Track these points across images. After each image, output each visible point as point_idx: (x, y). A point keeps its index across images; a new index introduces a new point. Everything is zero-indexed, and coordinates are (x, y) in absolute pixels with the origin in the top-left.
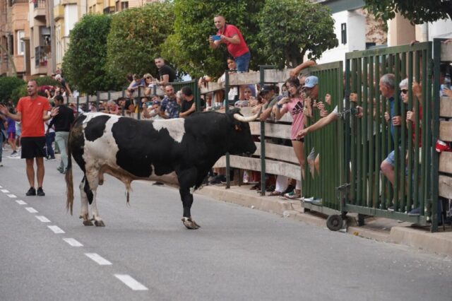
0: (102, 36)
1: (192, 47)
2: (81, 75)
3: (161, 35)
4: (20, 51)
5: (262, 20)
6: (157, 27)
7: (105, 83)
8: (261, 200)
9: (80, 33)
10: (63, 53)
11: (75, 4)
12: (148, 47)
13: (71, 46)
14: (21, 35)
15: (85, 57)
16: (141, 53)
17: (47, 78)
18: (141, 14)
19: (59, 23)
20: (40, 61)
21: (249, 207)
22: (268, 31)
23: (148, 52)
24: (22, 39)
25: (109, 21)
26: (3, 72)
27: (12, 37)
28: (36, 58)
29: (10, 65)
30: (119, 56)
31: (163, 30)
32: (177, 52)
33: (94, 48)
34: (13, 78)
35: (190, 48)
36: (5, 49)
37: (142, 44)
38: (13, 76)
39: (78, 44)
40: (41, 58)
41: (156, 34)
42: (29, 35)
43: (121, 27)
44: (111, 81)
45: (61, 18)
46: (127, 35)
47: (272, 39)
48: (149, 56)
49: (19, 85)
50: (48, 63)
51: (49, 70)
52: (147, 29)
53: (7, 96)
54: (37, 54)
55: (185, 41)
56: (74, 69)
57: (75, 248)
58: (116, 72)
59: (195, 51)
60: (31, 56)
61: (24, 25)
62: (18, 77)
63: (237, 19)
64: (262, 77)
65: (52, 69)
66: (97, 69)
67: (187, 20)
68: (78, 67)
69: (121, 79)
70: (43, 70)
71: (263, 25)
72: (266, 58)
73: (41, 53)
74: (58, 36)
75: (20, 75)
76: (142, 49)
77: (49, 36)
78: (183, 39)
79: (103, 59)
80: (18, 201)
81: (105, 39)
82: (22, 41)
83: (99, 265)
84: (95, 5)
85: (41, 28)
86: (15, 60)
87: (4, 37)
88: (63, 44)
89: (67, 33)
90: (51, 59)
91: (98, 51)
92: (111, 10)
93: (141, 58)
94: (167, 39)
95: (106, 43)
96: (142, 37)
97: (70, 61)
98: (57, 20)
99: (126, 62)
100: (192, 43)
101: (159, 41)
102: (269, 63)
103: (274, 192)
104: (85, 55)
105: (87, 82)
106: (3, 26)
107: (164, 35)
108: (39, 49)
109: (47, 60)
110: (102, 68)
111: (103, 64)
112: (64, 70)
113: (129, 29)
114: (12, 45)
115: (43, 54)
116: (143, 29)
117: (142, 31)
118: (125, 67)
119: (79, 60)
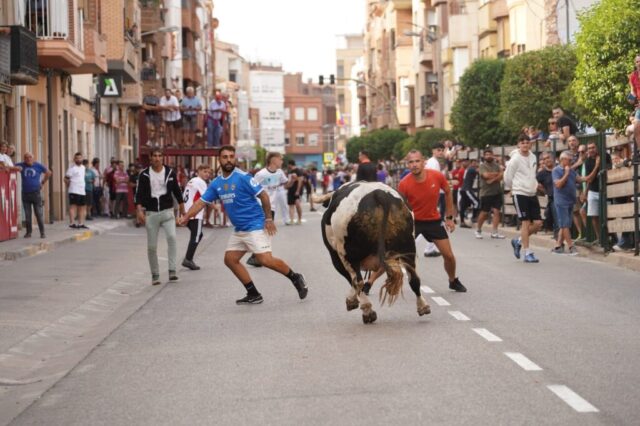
0: (495, 83)
2: (472, 127)
3: (561, 81)
4: (404, 100)
6: (556, 73)
7: (499, 136)
9: (470, 79)
10: (452, 102)
11: (465, 47)
12: (547, 96)
13: (460, 94)
14: (404, 83)
15: (476, 107)
16: (538, 102)
17: (435, 130)
18: (540, 59)
19: (447, 68)
20: (426, 112)
23: (547, 101)
24: (406, 87)
25: (504, 66)
27: (394, 85)
28: (422, 108)
29: (392, 116)
30: (514, 105)
31: (563, 76)
33: (486, 97)
34: (395, 131)
36: (387, 98)
37: (541, 92)
38: (395, 129)
39: (469, 92)
40: (427, 108)
41: (555, 81)
42: (414, 83)
43: (517, 73)
44: (506, 133)
45: (449, 63)
46: (523, 82)
48: (548, 105)
49: (402, 138)
50: (435, 114)
51: (435, 122)
52: (546, 75)
53: (389, 151)
54: (422, 104)
55: (588, 87)
56: (464, 121)
57: (461, 322)
58: (510, 124)
59: (599, 100)
60: (416, 106)
61: (408, 71)
62: (401, 129)
65: (438, 120)
66: (490, 120)
67: (591, 64)
68: (467, 117)
69: (516, 132)
70: (429, 121)
73: (427, 103)
74: (446, 84)
75: (404, 127)
76: (541, 97)
77: (436, 83)
79: (496, 109)
81: (499, 86)
82: (406, 89)
84: (487, 49)
85: (427, 74)
86: (398, 111)
87: (386, 85)
88: (452, 92)
89: (457, 80)
90: (438, 110)
91: (490, 99)
92: (506, 53)
93: (538, 108)
94: (569, 86)
95: (499, 90)
96: (540, 84)
97: (459, 112)
98: (446, 65)
99: (522, 113)
100: (596, 90)
101: (559, 88)
104: (476, 104)
105: (478, 134)
106: (384, 72)
107: (564, 82)
108: (425, 98)
109: (435, 111)
110: (495, 119)
111: (497, 115)
112: (452, 121)
113: (526, 75)
114: (395, 94)
115: (429, 104)
116: (541, 75)
117: (540, 77)
118: (521, 118)
119: (469, 110)
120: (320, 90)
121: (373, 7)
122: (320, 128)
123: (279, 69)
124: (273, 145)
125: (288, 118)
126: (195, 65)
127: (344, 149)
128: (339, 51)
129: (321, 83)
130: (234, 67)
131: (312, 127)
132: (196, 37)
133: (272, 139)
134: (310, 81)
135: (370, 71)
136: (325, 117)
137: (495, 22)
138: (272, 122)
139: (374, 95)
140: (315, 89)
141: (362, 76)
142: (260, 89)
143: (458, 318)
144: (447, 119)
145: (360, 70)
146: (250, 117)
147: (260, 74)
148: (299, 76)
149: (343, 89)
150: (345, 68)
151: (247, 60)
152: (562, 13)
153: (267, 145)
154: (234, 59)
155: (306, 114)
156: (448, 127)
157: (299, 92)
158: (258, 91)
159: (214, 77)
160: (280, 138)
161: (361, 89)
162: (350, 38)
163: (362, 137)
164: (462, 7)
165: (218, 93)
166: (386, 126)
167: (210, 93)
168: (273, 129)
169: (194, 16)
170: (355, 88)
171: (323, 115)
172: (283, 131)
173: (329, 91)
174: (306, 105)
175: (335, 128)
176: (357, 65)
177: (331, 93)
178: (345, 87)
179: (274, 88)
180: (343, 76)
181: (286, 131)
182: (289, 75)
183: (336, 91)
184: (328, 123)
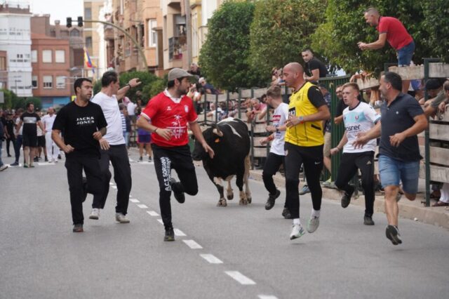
0: (244, 26)
1: (346, 37)
2: (221, 69)
3: (310, 24)
4: (152, 43)
5: (427, 7)
6: (306, 15)
7: (248, 79)
8: (425, 211)
9: (219, 22)
10: (201, 45)
12: (297, 38)
13: (209, 36)
14: (152, 25)
15: (225, 50)
16: (288, 44)
18: (289, 1)
19: (196, 10)
20: (174, 54)
21: (412, 219)
22: (434, 20)
23: (297, 43)
24: (154, 29)
25: (253, 8)
26: (133, 67)
28: (170, 50)
29: (140, 58)
30: (264, 48)
31: (313, 18)
32: (329, 43)
33: (235, 39)
34: (144, 73)
35: (344, 39)
36: (135, 40)
37: (290, 35)
38: (143, 70)
39: (218, 34)
40: (175, 50)
41: (305, 23)
42: (162, 25)
43: (266, 15)
44: (255, 77)
45: (198, 5)
46: (273, 24)
47: (438, 28)
48: (298, 48)
49: (151, 81)
50: (183, 56)
51: (183, 64)
52: (295, 17)
54: (170, 46)
55: (339, 30)
56: (213, 64)
57: (213, 265)
58: (260, 66)
59: (350, 43)
60: (164, 49)
61: (156, 13)
62: (150, 71)
63: (398, 6)
64: (427, 71)
65: (187, 63)
66: (239, 62)
67: (341, 7)
69: (266, 74)
70: (178, 64)
71: (427, 12)
72: (431, 49)
73: (175, 45)
74: (195, 25)
75: (152, 69)
76: (290, 40)
77: (184, 25)
78: (336, 28)
79: (246, 51)
81: (248, 29)
82: (154, 31)
83: (241, 284)
85: (175, 16)
86: (146, 53)
87: (134, 26)
88: (200, 35)
89: (205, 23)
90: (187, 52)
91: (239, 42)
93: (288, 51)
94: (319, 29)
95: (249, 33)
96: (290, 26)
97: (207, 54)
98: (194, 7)
99: (272, 55)
100: (346, 34)
101: (308, 31)
102: (434, 56)
103: (439, 203)
104: (225, 46)
105: (227, 77)
106: (132, 14)
107: (314, 24)
108: (173, 40)
109: (183, 53)
110: (245, 62)
111: (246, 57)
112: (201, 63)
113: (275, 17)
114: (143, 34)
115: (177, 46)
116: (291, 17)
117: (289, 19)
118: (270, 61)
119: (218, 53)
120: (67, 32)
122: (68, 70)
123: (26, 11)
124: (21, 88)
125: (35, 60)
129: (69, 25)
131: (59, 70)
133: (19, 81)
134: (58, 23)
135: (117, 13)
136: (73, 59)
138: (20, 64)
139: (122, 37)
140: (61, 31)
141: (109, 18)
142: (8, 31)
143: (210, 261)
145: (108, 12)
147: (7, 16)
148: (47, 18)
149: (91, 31)
150: (93, 10)
153: (12, 88)
155: (53, 56)
157: (46, 34)
158: (6, 33)
160: (27, 80)
161: (108, 31)
168: (20, 71)
170: (103, 30)
171: (70, 58)
172: (30, 74)
173: (77, 34)
174: (53, 47)
175: (83, 71)
176: (105, 7)
177: (79, 36)
178: (93, 29)
179: (21, 30)
180: (91, 18)
181: (33, 73)
182: (36, 17)
183: (84, 33)
184: (75, 65)
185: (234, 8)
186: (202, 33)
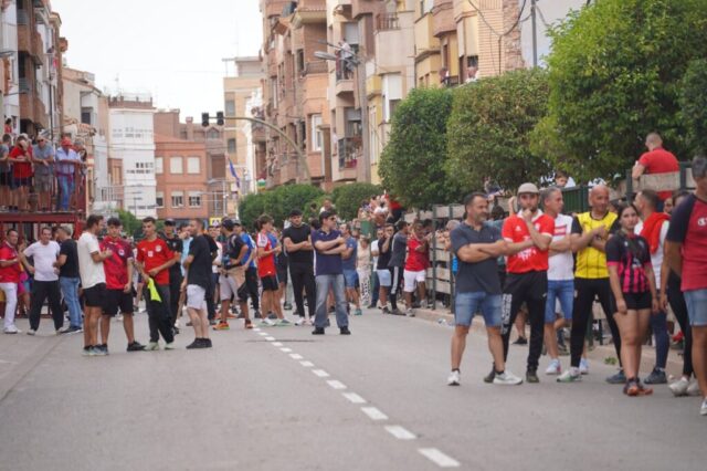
0: (440, 121)
2: (409, 180)
3: (529, 118)
4: (316, 146)
5: (682, 94)
6: (522, 106)
7: (446, 191)
9: (407, 116)
10: (381, 148)
11: (398, 73)
12: (510, 137)
13: (392, 136)
14: (316, 122)
15: (414, 153)
16: (498, 146)
17: (358, 185)
18: (499, 88)
19: (374, 102)
20: (346, 160)
22: (692, 110)
23: (509, 144)
24: (319, 127)
25: (450, 98)
26: (291, 178)
27: (303, 125)
28: (340, 155)
29: (300, 167)
30: (466, 150)
31: (531, 111)
32: (553, 143)
33: (428, 138)
34: (305, 187)
35: (572, 137)
36: (293, 142)
37: (501, 133)
38: (304, 183)
39: (405, 132)
40: (348, 155)
41: (520, 117)
42: (329, 122)
43: (469, 107)
44: (455, 188)
45: (377, 95)
46: (478, 119)
47: (699, 121)
48: (511, 149)
49: (315, 196)
50: (358, 162)
51: (358, 174)
52: (507, 109)
54: (340, 150)
55: (565, 126)
56: (398, 171)
57: (403, 441)
59: (580, 143)
60: (332, 153)
61: (321, 106)
62: (314, 184)
64: (683, 179)
65: (363, 172)
66: (433, 170)
67: (568, 94)
68: (404, 168)
69: (468, 186)
70: (351, 173)
71: (683, 100)
73: (347, 148)
74: (373, 122)
75: (317, 181)
76: (501, 141)
77: (359, 122)
78: (562, 124)
79: (442, 155)
80: (315, 372)
81: (445, 125)
82: (318, 130)
84: (427, 75)
85: (346, 109)
86: (308, 160)
87: (292, 124)
88: (380, 134)
89: (387, 118)
90: (363, 157)
91: (433, 142)
93: (498, 154)
94: (538, 125)
95: (445, 131)
96: (500, 122)
97: (391, 160)
98: (372, 97)
99: (476, 161)
101: (525, 127)
104: (414, 149)
105: (418, 190)
106: (290, 108)
107: (533, 119)
108: (345, 142)
109: (357, 159)
110: (441, 168)
111: (443, 163)
112: (382, 173)
113: (481, 110)
114: (304, 137)
115: (350, 150)
116: (501, 109)
117: (500, 112)
118: (474, 167)
119: (405, 158)
120: (203, 132)
121: (273, 22)
122: (205, 184)
123: (148, 105)
124: (142, 208)
125: (161, 171)
126: (36, 101)
127: (237, 212)
128: (227, 80)
129: (205, 123)
130: (86, 105)
131: (192, 183)
132: (37, 64)
133: (139, 199)
134: (190, 120)
135: (270, 106)
136: (210, 169)
137: (438, 39)
138: (140, 176)
139: (276, 138)
140: (195, 132)
141: (258, 114)
142: (124, 133)
144: (375, 171)
145: (256, 105)
146: (110, 171)
147: (123, 112)
148: (175, 114)
149: (235, 131)
150: (237, 103)
151: (105, 93)
152: (526, 27)
153: (130, 207)
154: (89, 93)
155: (184, 165)
156: (376, 181)
157: (175, 136)
158: (121, 135)
159: (61, 116)
160: (150, 197)
161: (257, 130)
162: (242, 64)
163: (260, 195)
164: (393, 20)
165: (67, 138)
166: (293, 180)
167: (56, 139)
168: (140, 186)
169: (35, 36)
170: (250, 130)
171: (207, 167)
172: (154, 189)
173: (215, 135)
174: (185, 154)
175: (224, 184)
176: (253, 99)
177: (218, 137)
178: (236, 128)
179: (141, 131)
180: (234, 114)
181: (158, 188)
182: (161, 113)
183: (225, 134)
184: (214, 176)
185: (426, 98)
186: (383, 130)
